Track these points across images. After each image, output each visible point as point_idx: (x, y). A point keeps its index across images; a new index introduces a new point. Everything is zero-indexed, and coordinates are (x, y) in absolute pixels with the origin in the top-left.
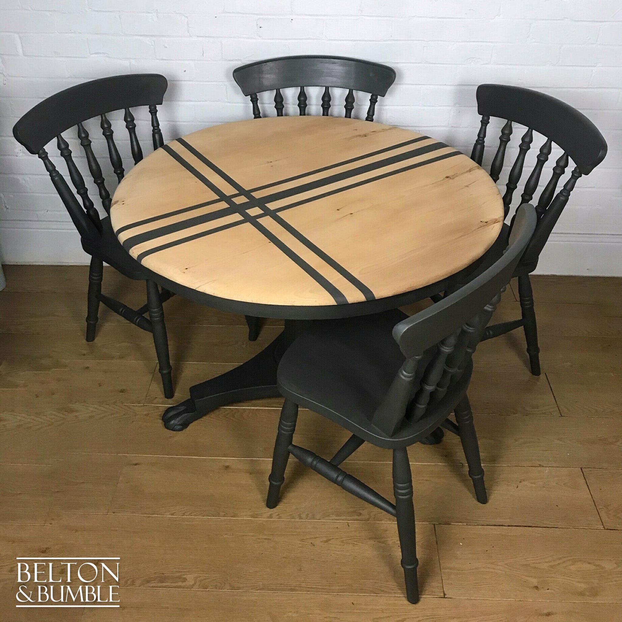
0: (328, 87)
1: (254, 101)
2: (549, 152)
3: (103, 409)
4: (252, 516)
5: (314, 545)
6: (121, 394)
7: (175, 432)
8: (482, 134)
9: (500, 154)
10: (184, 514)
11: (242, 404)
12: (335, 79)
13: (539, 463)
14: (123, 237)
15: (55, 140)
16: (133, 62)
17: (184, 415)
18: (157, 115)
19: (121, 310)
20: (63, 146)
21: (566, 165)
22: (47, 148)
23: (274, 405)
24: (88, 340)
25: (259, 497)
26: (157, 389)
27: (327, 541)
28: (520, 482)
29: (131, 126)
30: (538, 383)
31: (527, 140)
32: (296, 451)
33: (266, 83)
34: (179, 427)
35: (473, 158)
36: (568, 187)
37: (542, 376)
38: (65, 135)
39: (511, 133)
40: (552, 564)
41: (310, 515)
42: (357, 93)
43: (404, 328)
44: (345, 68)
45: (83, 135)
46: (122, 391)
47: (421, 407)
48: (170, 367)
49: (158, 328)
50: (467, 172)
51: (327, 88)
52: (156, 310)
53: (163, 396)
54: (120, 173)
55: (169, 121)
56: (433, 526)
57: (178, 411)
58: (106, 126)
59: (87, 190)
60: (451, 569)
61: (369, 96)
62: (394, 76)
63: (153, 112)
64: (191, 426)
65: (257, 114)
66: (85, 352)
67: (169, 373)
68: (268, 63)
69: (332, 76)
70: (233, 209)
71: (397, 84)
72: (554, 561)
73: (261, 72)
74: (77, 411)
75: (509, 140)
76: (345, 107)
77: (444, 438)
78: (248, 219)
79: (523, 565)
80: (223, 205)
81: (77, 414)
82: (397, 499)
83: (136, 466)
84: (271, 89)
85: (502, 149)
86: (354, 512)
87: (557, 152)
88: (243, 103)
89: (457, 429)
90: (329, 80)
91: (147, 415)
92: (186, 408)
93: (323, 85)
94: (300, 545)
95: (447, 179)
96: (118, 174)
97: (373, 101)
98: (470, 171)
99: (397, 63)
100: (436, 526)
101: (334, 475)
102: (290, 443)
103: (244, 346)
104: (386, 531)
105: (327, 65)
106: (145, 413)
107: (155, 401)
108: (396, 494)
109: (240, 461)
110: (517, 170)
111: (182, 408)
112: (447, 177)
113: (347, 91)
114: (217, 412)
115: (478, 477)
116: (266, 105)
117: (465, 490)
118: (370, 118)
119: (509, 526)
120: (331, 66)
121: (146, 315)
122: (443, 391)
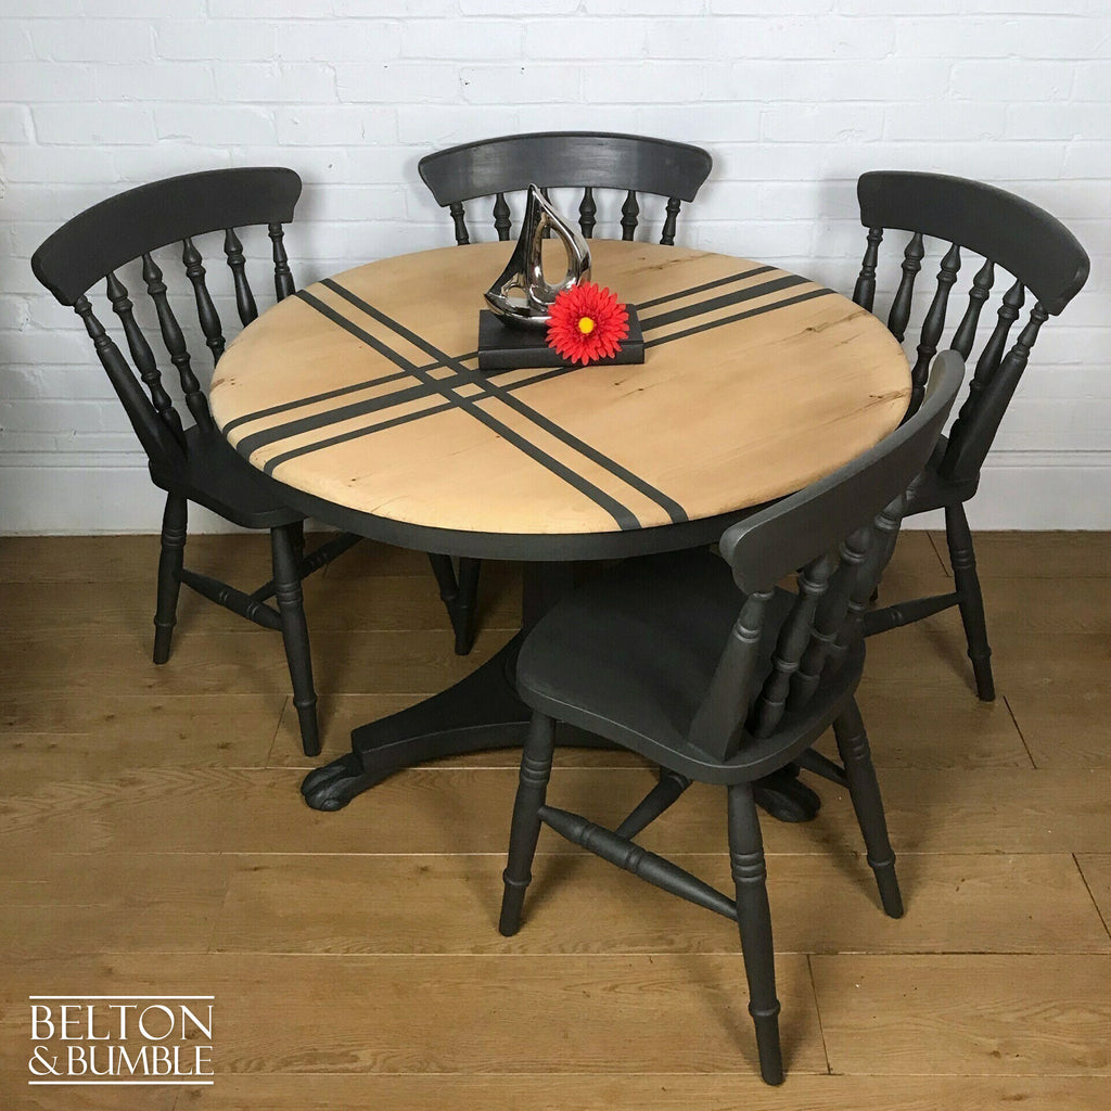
0: (591, 188)
1: (458, 215)
2: (991, 283)
3: (189, 777)
4: (474, 950)
5: (588, 996)
6: (221, 750)
7: (325, 813)
8: (870, 262)
9: (904, 294)
10: (348, 951)
11: (446, 763)
12: (601, 174)
13: (997, 848)
14: (236, 436)
15: (103, 282)
16: (236, 151)
17: (341, 781)
18: (283, 242)
19: (221, 595)
20: (117, 294)
21: (1021, 303)
22: (90, 295)
23: (508, 763)
24: (156, 661)
25: (486, 917)
26: (289, 741)
27: (612, 988)
28: (963, 880)
29: (237, 263)
30: (992, 714)
31: (951, 265)
32: (553, 817)
33: (477, 182)
34: (331, 804)
35: (856, 299)
36: (1026, 339)
37: (999, 702)
38: (120, 274)
39: (922, 255)
40: (1024, 1014)
41: (580, 947)
42: (642, 198)
43: (740, 534)
44: (620, 153)
45: (152, 276)
46: (224, 746)
47: (775, 706)
48: (313, 696)
49: (293, 621)
50: (845, 320)
51: (589, 190)
52: (287, 586)
53: (300, 752)
54: (217, 345)
55: (302, 258)
56: (805, 957)
57: (332, 774)
58: (192, 260)
59: (160, 375)
60: (838, 1027)
61: (664, 201)
62: (708, 164)
63: (277, 237)
64: (355, 803)
65: (462, 237)
66: (151, 682)
67: (313, 706)
68: (482, 148)
69: (599, 168)
70: (429, 387)
71: (714, 181)
72: (1027, 1009)
73: (469, 162)
74: (143, 782)
75: (919, 268)
76: (622, 222)
77: (822, 811)
78: (457, 402)
79: (972, 1018)
80: (412, 382)
81: (143, 787)
82: (739, 886)
83: (254, 873)
84: (487, 195)
85: (907, 286)
86: (660, 938)
87: (1004, 280)
88: (437, 222)
89: (842, 776)
90: (594, 175)
91: (272, 786)
92: (343, 769)
93: (579, 184)
94: (564, 997)
95: (809, 332)
96: (212, 348)
97: (673, 211)
98: (850, 318)
99: (713, 143)
100: (811, 957)
101: (623, 854)
102: (542, 803)
103: (446, 665)
104: (720, 968)
105: (587, 147)
106: (268, 782)
107: (286, 762)
108: (736, 875)
109: (448, 858)
110: (935, 321)
111: (338, 769)
112: (810, 329)
113: (625, 195)
114: (401, 778)
115: (884, 864)
116: (477, 226)
117: (863, 897)
118: (668, 238)
119: (944, 953)
120: (596, 150)
121: (271, 602)
122: (811, 680)
